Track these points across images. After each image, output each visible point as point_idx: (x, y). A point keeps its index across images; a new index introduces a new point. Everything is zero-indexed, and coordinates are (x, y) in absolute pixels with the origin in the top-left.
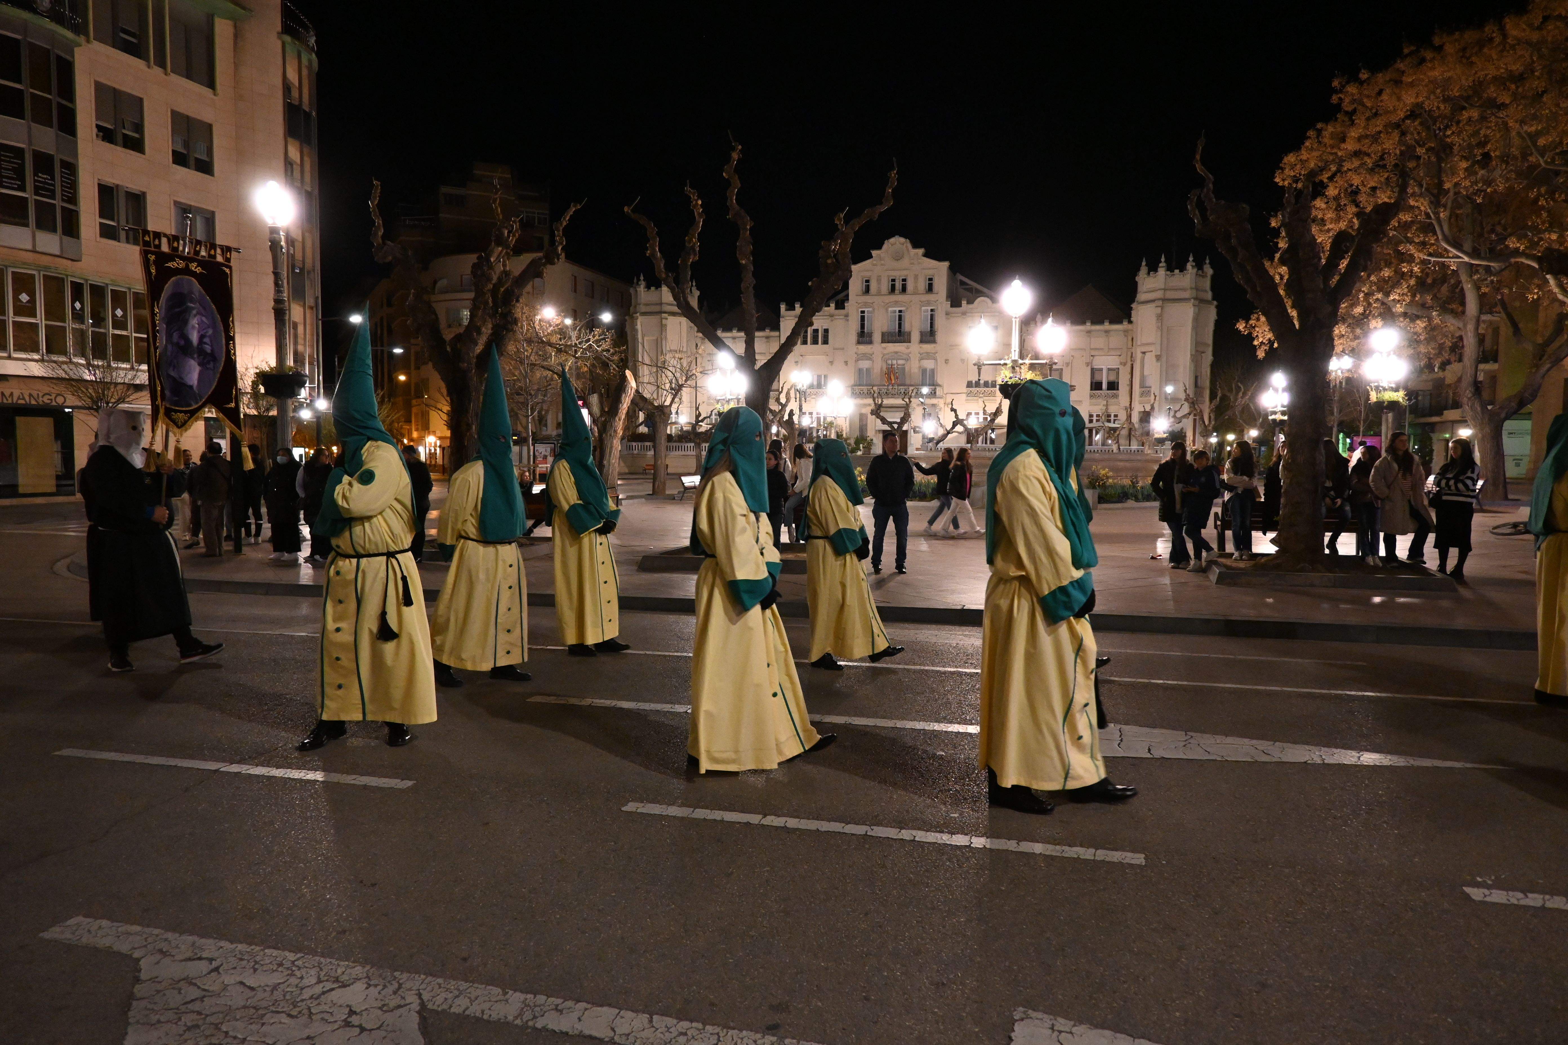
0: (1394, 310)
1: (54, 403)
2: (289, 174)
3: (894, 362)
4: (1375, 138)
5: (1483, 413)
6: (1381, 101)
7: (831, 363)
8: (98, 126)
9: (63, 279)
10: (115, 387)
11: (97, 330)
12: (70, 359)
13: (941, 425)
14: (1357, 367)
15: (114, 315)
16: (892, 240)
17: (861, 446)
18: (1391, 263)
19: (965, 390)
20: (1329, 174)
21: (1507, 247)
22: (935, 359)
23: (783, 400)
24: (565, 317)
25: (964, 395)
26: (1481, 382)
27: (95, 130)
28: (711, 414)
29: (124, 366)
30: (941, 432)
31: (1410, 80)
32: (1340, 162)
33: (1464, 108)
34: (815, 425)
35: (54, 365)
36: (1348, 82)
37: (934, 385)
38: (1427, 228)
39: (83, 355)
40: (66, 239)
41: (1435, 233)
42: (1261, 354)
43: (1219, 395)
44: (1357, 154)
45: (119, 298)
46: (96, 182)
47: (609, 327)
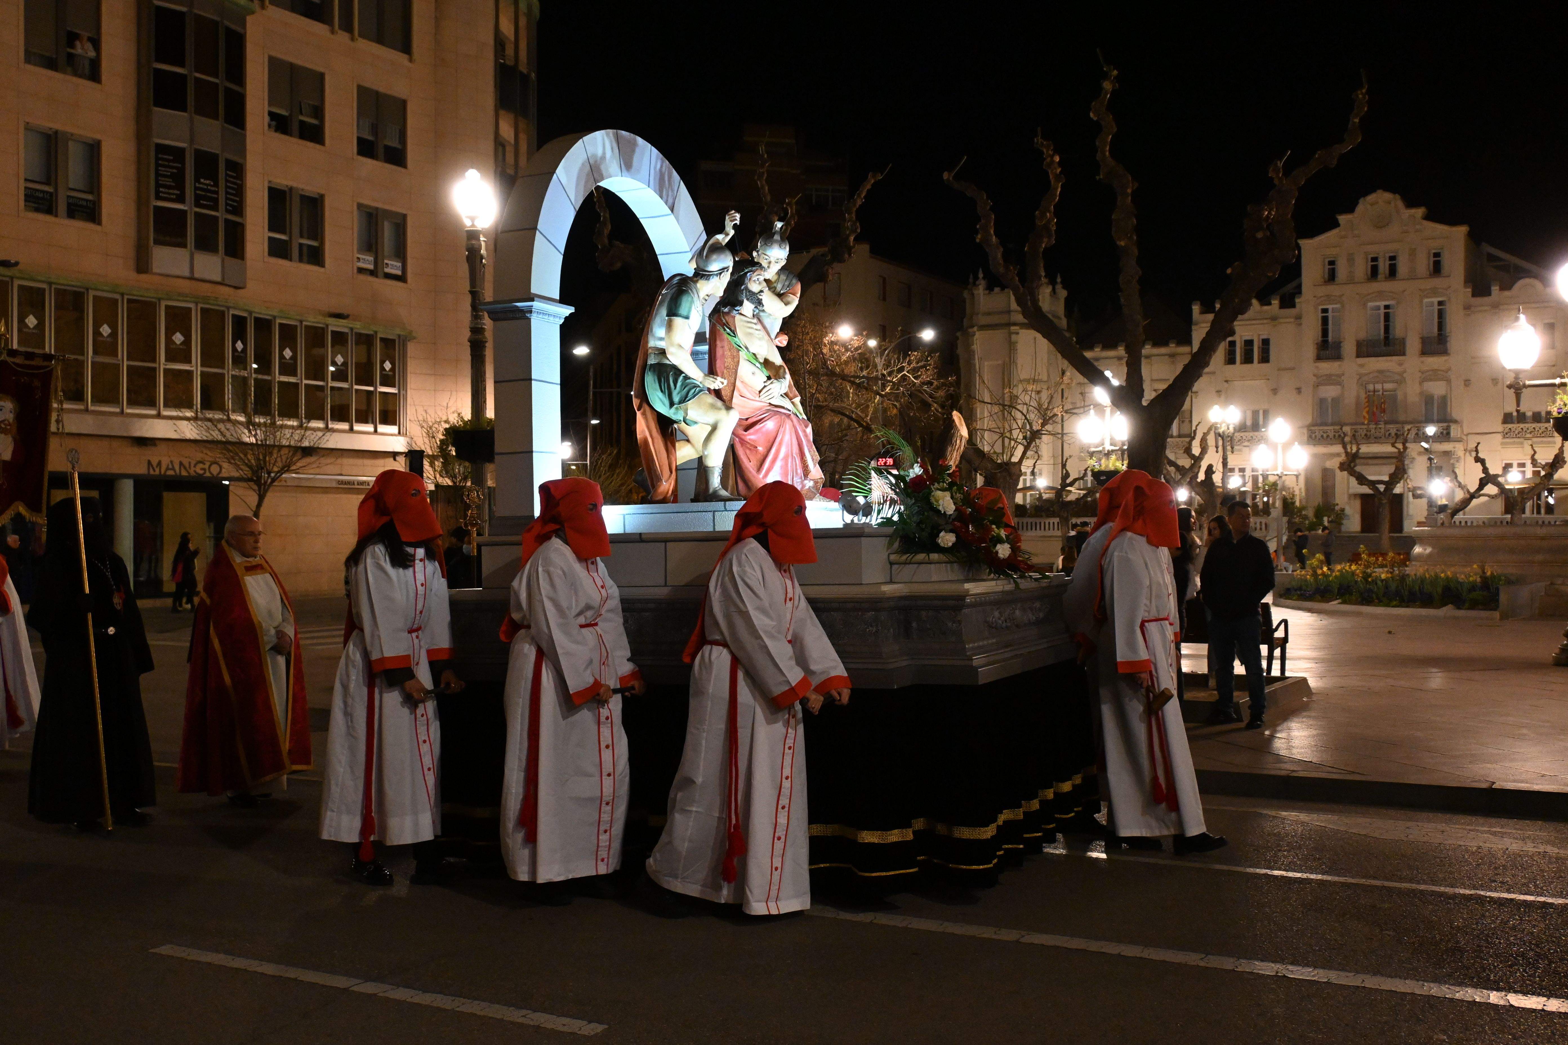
1: (208, 474)
2: (500, 157)
3: (1379, 387)
7: (1275, 391)
8: (271, 114)
9: (222, 314)
10: (279, 451)
11: (260, 377)
12: (228, 416)
13: (1460, 486)
15: (282, 357)
16: (1371, 198)
17: (1325, 519)
19: (1500, 427)
22: (1449, 381)
23: (1196, 451)
24: (869, 337)
25: (1499, 436)
27: (267, 118)
28: (1085, 474)
29: (290, 423)
30: (1460, 495)
34: (1248, 488)
35: (209, 424)
37: (1445, 420)
39: (244, 410)
40: (228, 259)
45: (288, 334)
46: (266, 185)
47: (932, 348)
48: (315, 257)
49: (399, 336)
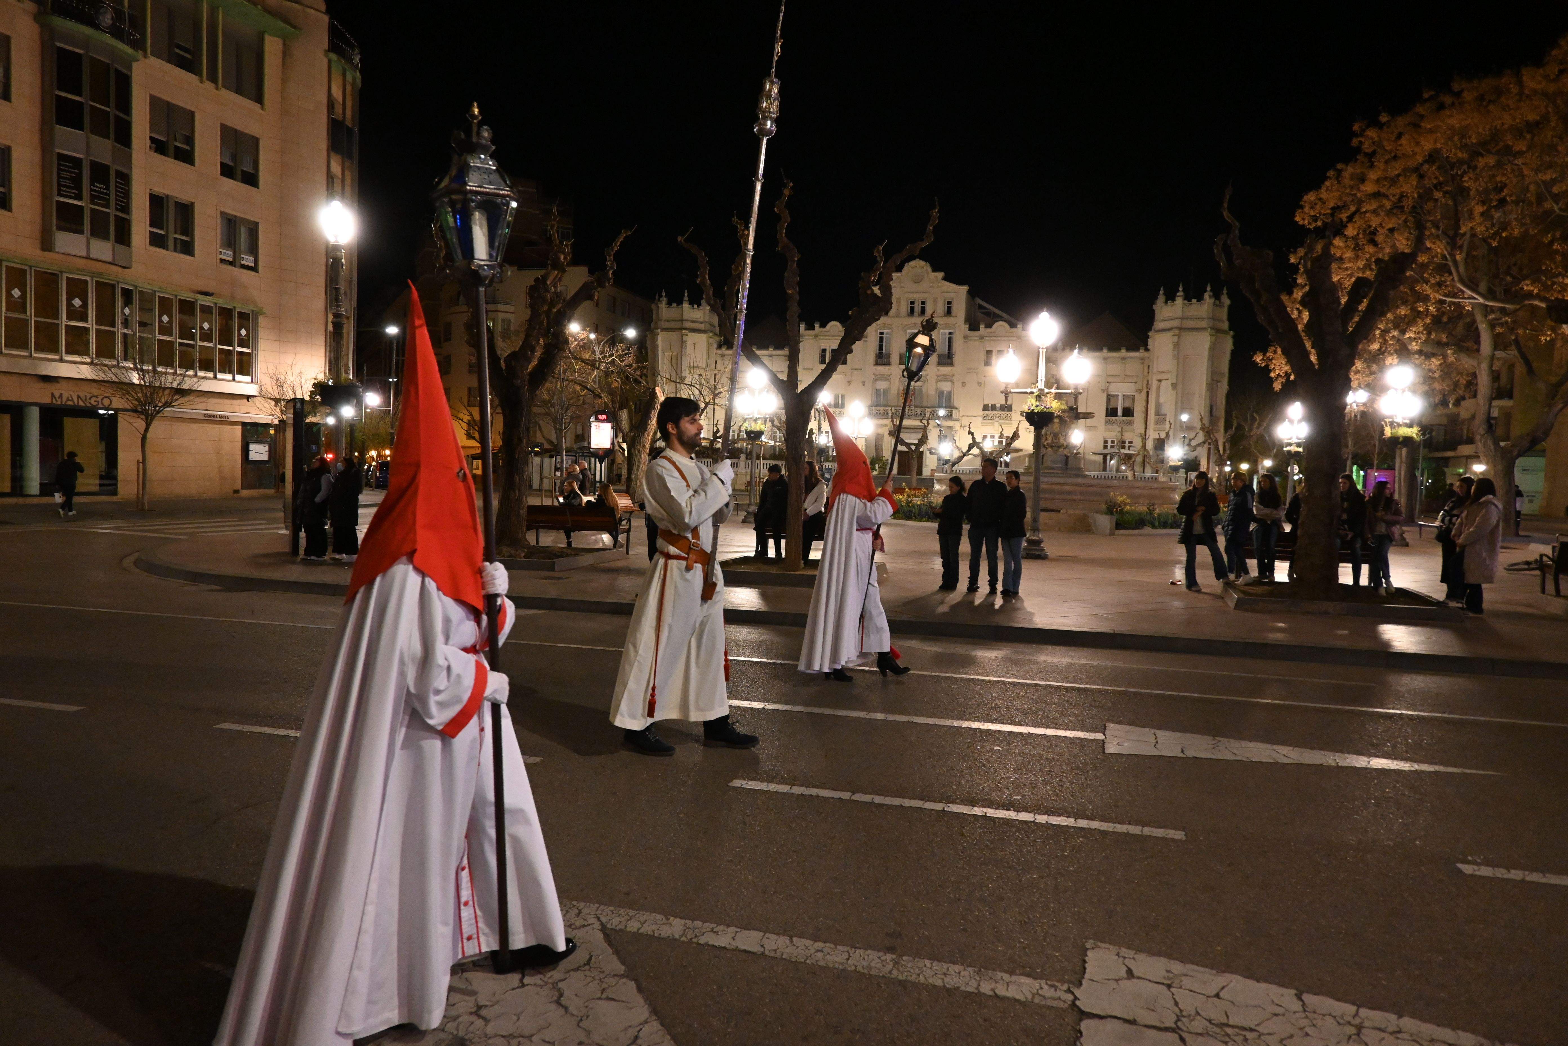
0: (1410, 347)
1: (100, 405)
2: (332, 186)
4: (1394, 181)
5: (1496, 450)
6: (1401, 145)
7: (849, 383)
8: (152, 139)
9: (113, 286)
10: (164, 391)
11: (144, 335)
12: (119, 363)
13: (958, 447)
14: (1372, 401)
15: (160, 321)
16: (912, 263)
18: (1407, 301)
19: (981, 413)
20: (1348, 214)
21: (1522, 289)
22: (952, 382)
25: (980, 418)
26: (1495, 418)
27: (149, 142)
29: (168, 370)
31: (1429, 127)
32: (1360, 202)
33: (1482, 155)
35: (104, 368)
36: (1368, 126)
37: (950, 407)
38: (1443, 269)
39: (131, 359)
40: (117, 245)
41: (1451, 273)
42: (1277, 386)
43: (1235, 425)
44: (1376, 195)
45: (165, 305)
46: (148, 192)
47: (632, 343)
48: (187, 248)
49: (253, 311)
